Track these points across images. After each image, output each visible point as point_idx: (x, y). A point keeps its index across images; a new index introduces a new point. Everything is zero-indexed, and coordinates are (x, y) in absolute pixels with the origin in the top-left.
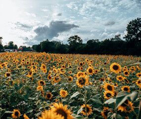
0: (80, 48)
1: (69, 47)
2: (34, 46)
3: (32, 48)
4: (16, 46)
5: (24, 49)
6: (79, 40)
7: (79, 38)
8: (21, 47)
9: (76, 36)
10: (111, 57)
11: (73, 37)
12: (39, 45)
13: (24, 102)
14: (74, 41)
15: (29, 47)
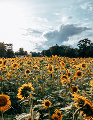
0: (90, 52)
1: (79, 51)
2: (43, 52)
3: (42, 53)
4: (26, 52)
5: (34, 55)
6: (90, 43)
7: (90, 41)
8: (31, 53)
9: (86, 40)
11: (83, 41)
12: (49, 51)
14: (85, 45)
15: (39, 53)
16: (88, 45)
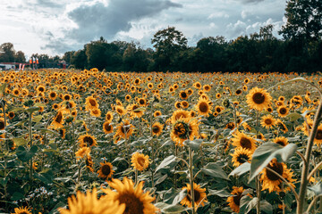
0: (180, 59)
1: (155, 56)
2: (68, 55)
3: (64, 59)
4: (21, 54)
5: (43, 63)
6: (178, 38)
7: (179, 33)
8: (35, 56)
9: (171, 30)
10: (251, 78)
11: (164, 33)
12: (82, 53)
13: (43, 189)
14: (168, 42)
15: (57, 58)
16: (175, 42)
